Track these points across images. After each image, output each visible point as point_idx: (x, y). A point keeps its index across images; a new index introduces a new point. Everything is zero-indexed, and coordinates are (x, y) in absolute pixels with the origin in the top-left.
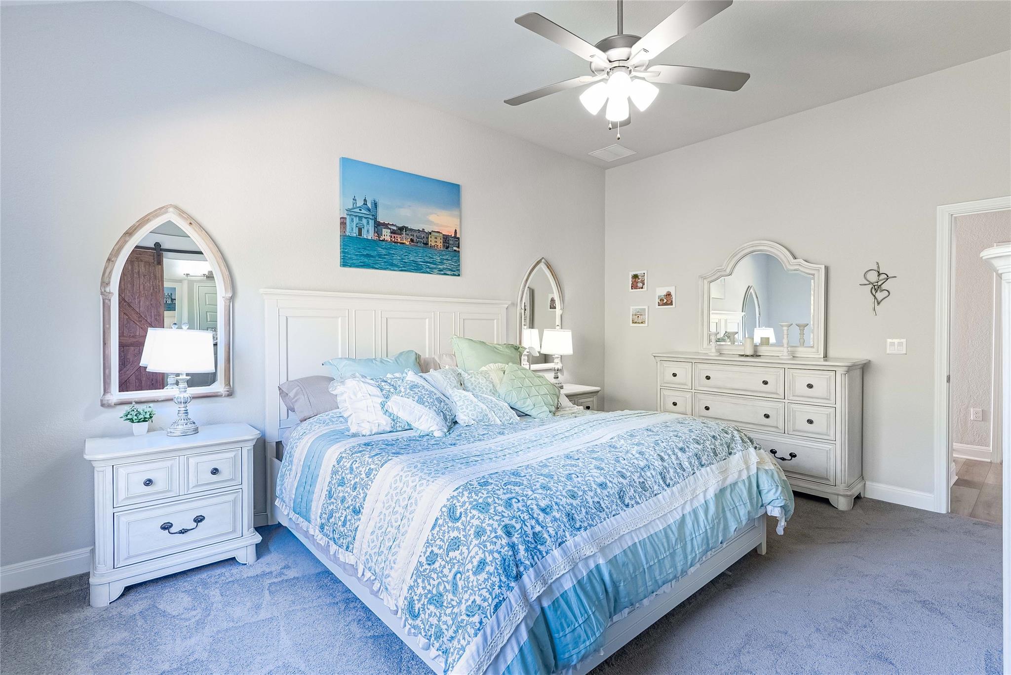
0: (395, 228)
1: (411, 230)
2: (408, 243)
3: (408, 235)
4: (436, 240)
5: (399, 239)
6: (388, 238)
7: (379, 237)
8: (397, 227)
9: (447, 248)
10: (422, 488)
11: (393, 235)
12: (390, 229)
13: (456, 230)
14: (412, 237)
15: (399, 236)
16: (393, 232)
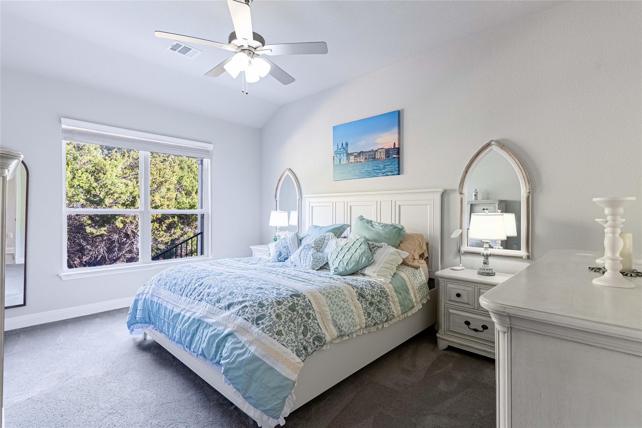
0: (356, 154)
1: (365, 152)
2: (363, 161)
3: (363, 156)
4: (380, 154)
5: (359, 160)
6: (353, 161)
7: (348, 161)
8: (357, 153)
9: (388, 157)
11: (355, 158)
12: (354, 155)
13: (395, 143)
14: (366, 157)
15: (358, 158)
16: (356, 157)
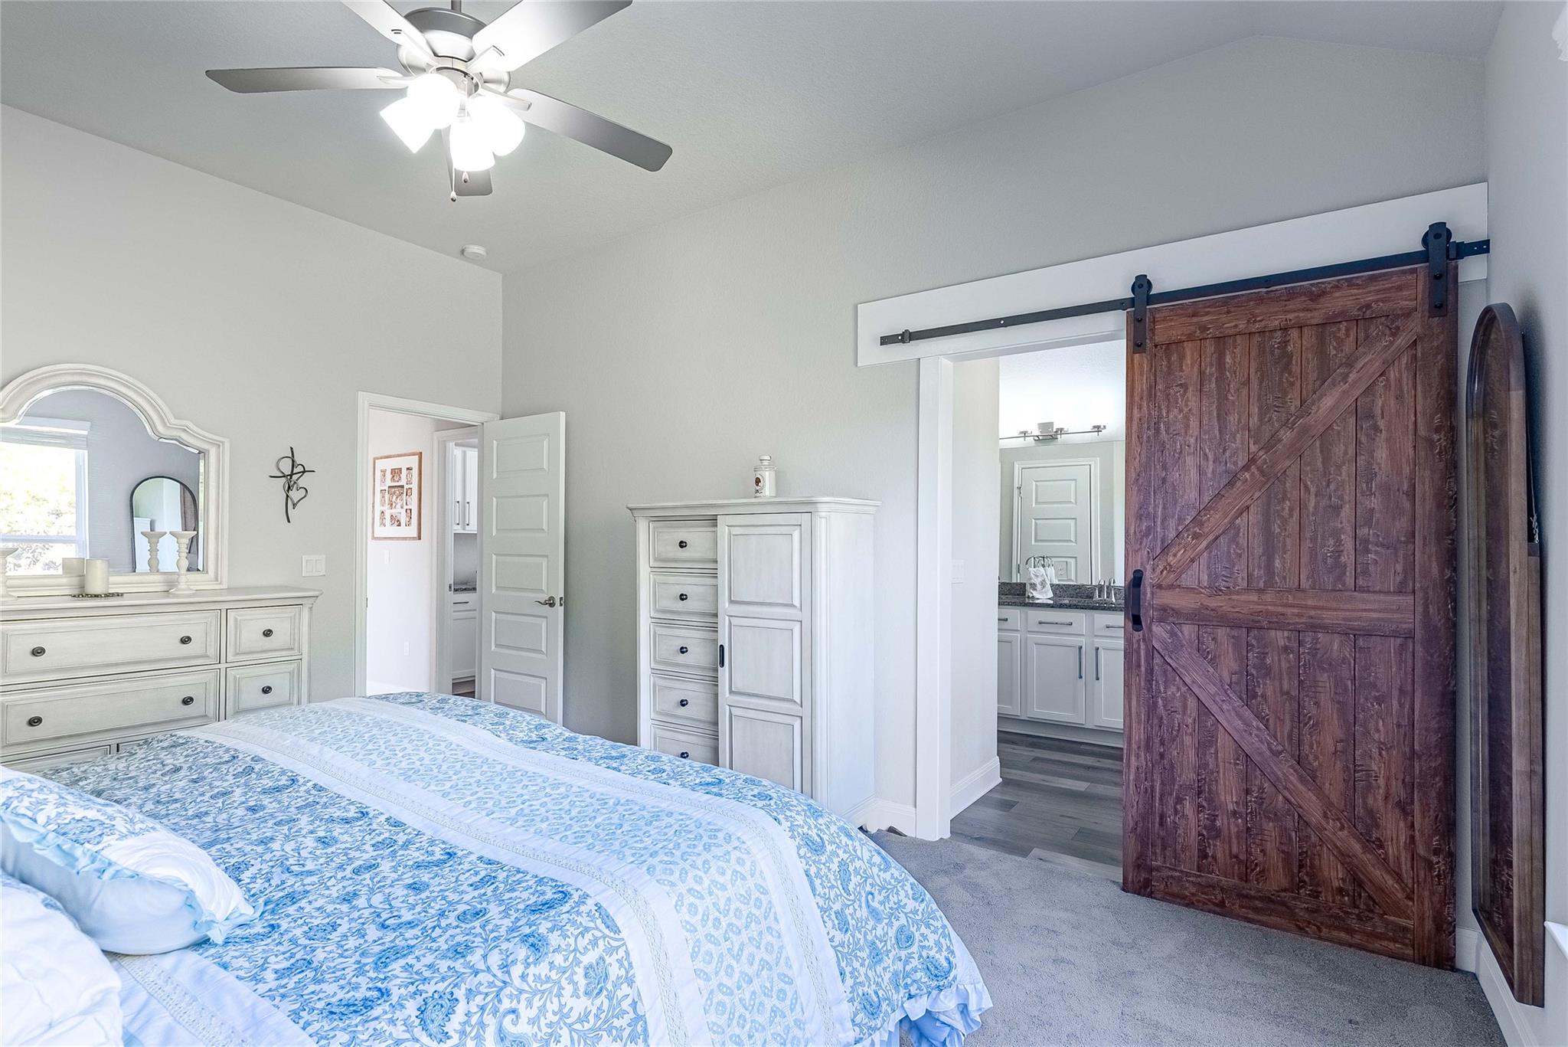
10: (748, 864)
